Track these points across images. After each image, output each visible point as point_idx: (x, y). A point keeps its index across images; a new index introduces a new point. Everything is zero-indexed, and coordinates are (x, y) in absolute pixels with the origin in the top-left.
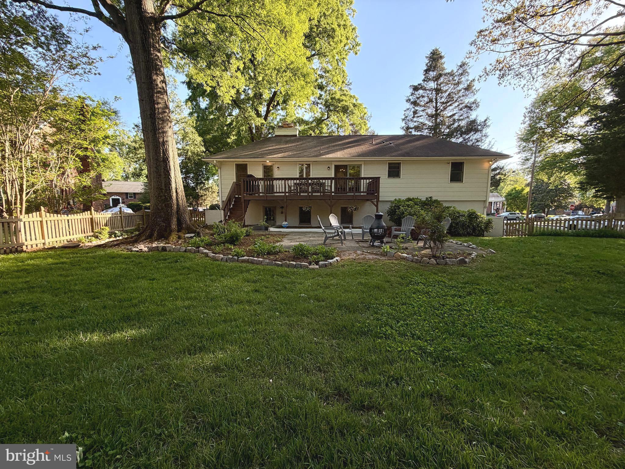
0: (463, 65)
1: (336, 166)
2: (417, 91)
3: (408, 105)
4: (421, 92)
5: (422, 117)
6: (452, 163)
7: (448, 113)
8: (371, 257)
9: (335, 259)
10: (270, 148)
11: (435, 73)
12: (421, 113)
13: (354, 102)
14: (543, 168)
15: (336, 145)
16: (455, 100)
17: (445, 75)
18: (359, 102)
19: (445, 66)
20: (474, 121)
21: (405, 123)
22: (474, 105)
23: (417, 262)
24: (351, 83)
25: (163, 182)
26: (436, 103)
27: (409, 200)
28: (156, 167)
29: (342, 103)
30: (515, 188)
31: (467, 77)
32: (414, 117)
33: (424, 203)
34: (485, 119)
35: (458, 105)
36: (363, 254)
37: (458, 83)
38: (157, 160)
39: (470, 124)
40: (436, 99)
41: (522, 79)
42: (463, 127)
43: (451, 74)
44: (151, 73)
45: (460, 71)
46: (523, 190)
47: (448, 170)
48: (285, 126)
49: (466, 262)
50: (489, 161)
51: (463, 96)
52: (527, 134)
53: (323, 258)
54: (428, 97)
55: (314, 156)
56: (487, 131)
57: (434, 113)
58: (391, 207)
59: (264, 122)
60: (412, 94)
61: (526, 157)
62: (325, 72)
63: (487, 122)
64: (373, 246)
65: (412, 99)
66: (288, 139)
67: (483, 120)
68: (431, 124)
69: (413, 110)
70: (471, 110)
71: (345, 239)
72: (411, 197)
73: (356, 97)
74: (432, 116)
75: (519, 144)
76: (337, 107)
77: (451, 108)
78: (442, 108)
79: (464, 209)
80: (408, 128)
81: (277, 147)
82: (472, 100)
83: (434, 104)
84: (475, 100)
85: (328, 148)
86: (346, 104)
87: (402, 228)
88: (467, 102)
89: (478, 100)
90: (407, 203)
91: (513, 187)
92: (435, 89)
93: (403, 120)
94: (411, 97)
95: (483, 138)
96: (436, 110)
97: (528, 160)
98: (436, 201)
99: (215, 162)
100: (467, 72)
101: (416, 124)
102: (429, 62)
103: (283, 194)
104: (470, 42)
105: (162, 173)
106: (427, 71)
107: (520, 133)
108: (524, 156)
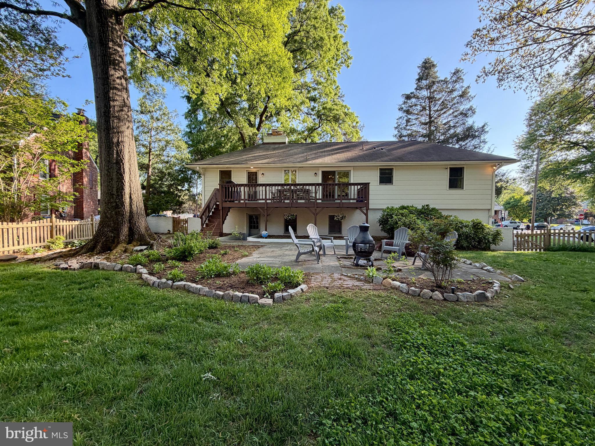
0: (457, 72)
1: (323, 172)
2: (410, 99)
3: (401, 114)
4: (413, 100)
5: (415, 126)
6: (451, 169)
7: (443, 120)
8: (350, 283)
9: (299, 289)
10: (256, 155)
11: (427, 82)
12: (414, 122)
13: (346, 110)
14: (546, 176)
15: (324, 152)
16: (449, 107)
17: (438, 82)
18: (350, 111)
19: (438, 74)
20: (470, 128)
21: (398, 131)
22: (470, 112)
23: (414, 295)
24: (343, 96)
25: (115, 186)
26: (430, 111)
27: (403, 208)
28: (107, 170)
29: (333, 112)
30: (513, 197)
31: (461, 84)
32: (406, 126)
33: (420, 212)
34: (483, 124)
35: (453, 113)
36: (340, 279)
37: (452, 91)
38: (109, 161)
39: (467, 130)
40: (430, 107)
41: (522, 82)
42: (459, 134)
43: (445, 82)
44: (108, 68)
45: (454, 79)
46: (522, 198)
47: (446, 176)
48: (274, 134)
49: (487, 298)
50: (492, 166)
51: (458, 103)
52: (526, 142)
53: (282, 286)
54: (421, 105)
55: (299, 162)
56: (485, 137)
57: (428, 121)
58: (384, 215)
59: (257, 131)
60: (405, 103)
61: (525, 165)
62: (317, 84)
63: (485, 127)
64: (357, 265)
65: (405, 107)
66: (277, 146)
67: (481, 126)
68: (425, 132)
69: (406, 118)
70: (467, 117)
71: (324, 254)
72: (406, 205)
73: (348, 106)
74: (426, 124)
75: (517, 153)
76: (328, 116)
77: (445, 115)
78: (435, 116)
79: (467, 218)
80: (401, 136)
81: (264, 153)
82: (468, 106)
83: (428, 112)
84: (471, 106)
85: (315, 154)
86: (337, 113)
87: (395, 241)
88: (462, 109)
89: (474, 107)
90: (401, 211)
91: (511, 195)
92: (428, 97)
93: (396, 128)
94: (403, 106)
95: (482, 144)
96: (430, 117)
97: (528, 167)
98: (433, 209)
99: (198, 168)
100: (462, 79)
101: (409, 132)
102: (421, 72)
103: (264, 201)
104: (466, 43)
105: (114, 177)
106: (419, 80)
107: (518, 141)
108: (523, 164)
